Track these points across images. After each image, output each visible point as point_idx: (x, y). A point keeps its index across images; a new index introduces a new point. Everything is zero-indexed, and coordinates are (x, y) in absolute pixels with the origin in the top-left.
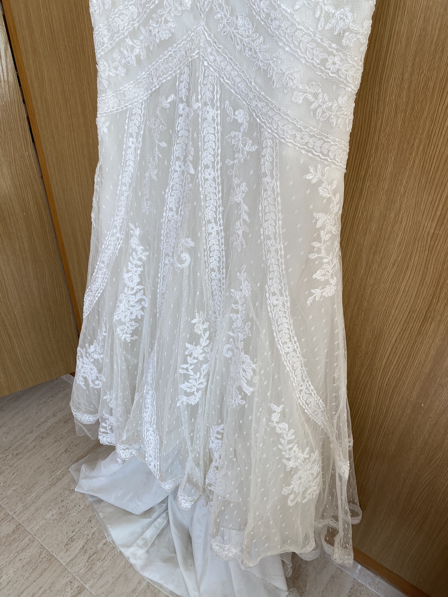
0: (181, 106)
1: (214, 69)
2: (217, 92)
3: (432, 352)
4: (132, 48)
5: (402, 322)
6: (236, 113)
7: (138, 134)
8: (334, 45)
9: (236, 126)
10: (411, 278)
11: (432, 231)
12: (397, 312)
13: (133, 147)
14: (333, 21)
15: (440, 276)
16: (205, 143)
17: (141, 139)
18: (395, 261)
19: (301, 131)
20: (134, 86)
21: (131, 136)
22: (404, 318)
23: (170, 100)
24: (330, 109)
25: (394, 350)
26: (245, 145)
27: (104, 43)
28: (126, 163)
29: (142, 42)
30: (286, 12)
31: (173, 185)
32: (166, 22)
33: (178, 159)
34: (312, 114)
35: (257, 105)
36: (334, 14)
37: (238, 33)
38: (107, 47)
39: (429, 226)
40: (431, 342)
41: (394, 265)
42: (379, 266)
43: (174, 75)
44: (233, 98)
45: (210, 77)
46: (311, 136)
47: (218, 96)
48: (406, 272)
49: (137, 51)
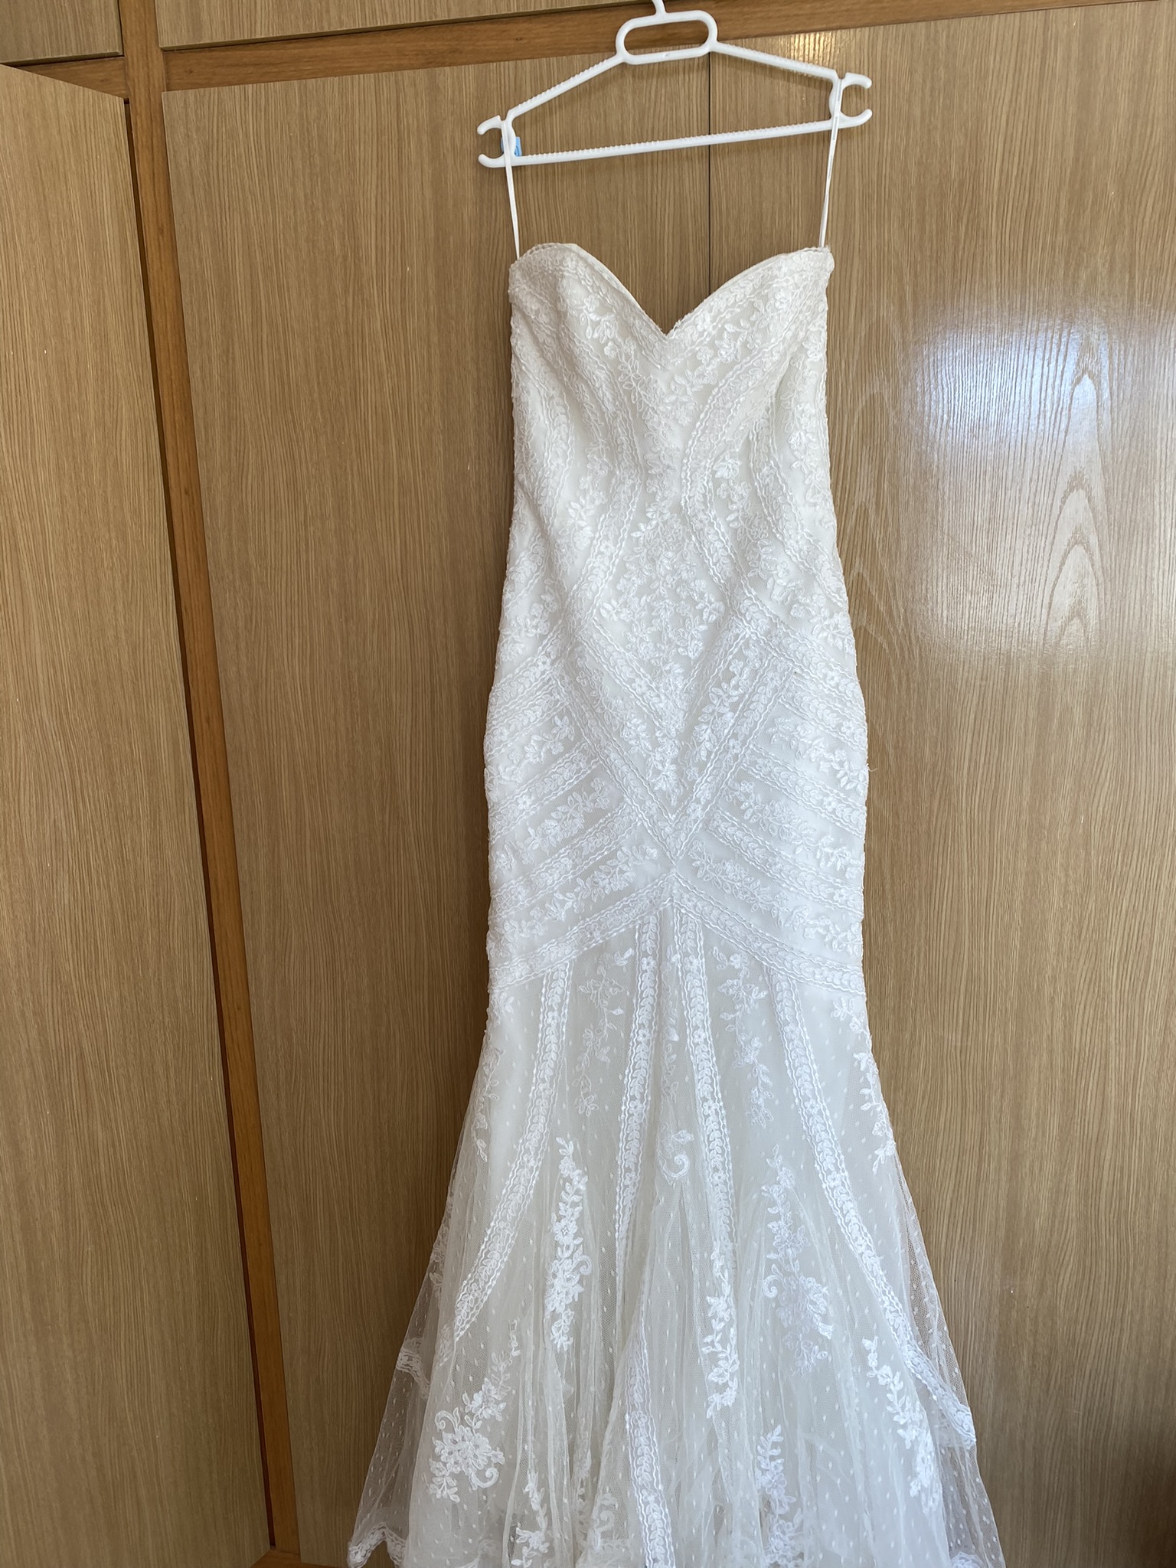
0: (645, 960)
1: (695, 915)
2: (700, 939)
3: (1003, 1203)
4: (563, 903)
5: (953, 1174)
6: (731, 959)
7: (560, 1005)
8: (838, 880)
9: (734, 973)
10: (949, 1110)
11: (959, 1044)
12: (943, 1161)
13: (554, 1023)
14: (833, 860)
15: (984, 1097)
16: (691, 999)
17: (566, 1011)
18: (924, 1092)
19: (820, 967)
20: (557, 945)
21: (551, 1009)
22: (954, 1167)
23: (627, 955)
24: (845, 939)
25: (952, 1219)
26: (750, 993)
27: (517, 902)
28: (545, 1048)
29: (577, 895)
30: (787, 857)
31: (635, 1063)
32: (622, 872)
33: (642, 1026)
34: (827, 946)
35: (760, 948)
36: (832, 854)
37: (728, 878)
38: (522, 906)
39: (954, 1039)
40: (996, 1189)
41: (923, 1098)
42: (905, 1105)
43: (631, 926)
44: (723, 942)
45: (690, 924)
46: (830, 970)
47: (702, 943)
48: (941, 1103)
49: (569, 904)
